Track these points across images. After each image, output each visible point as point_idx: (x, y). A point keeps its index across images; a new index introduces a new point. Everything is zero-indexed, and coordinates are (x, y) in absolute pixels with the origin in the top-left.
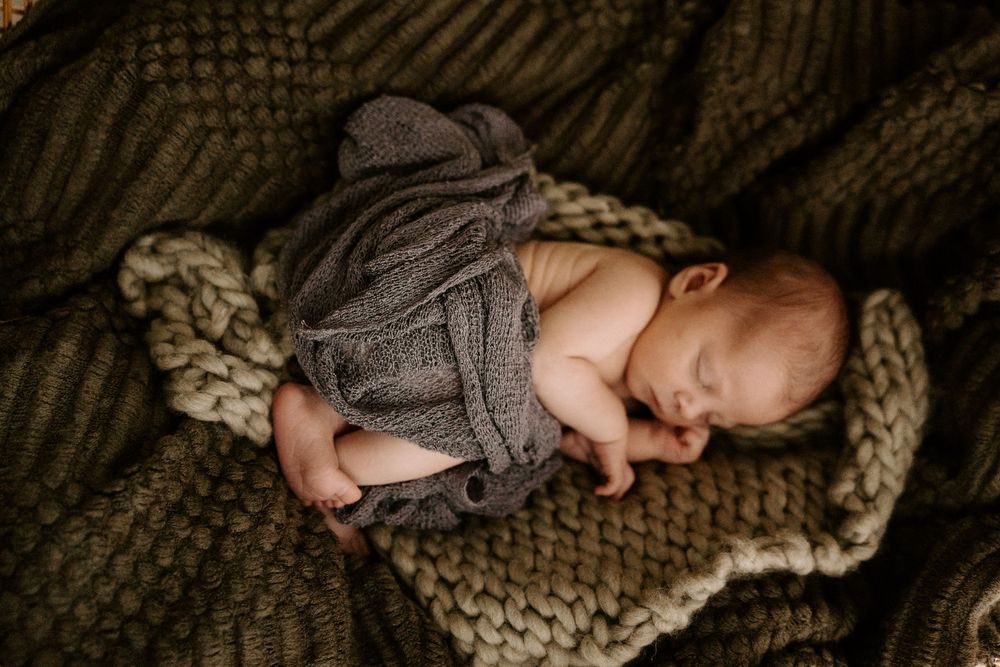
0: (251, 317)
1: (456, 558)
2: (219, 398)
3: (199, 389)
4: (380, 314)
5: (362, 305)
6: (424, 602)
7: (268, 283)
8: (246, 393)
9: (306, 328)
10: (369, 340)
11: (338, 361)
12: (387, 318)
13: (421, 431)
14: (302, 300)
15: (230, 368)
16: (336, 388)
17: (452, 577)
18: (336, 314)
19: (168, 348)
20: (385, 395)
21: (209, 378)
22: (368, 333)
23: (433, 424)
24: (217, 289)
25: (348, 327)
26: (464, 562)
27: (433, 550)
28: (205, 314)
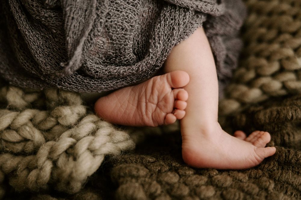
0: (41, 115)
1: (263, 62)
2: (88, 149)
3: (75, 159)
4: (86, 10)
5: (73, 18)
6: (283, 92)
7: (23, 98)
8: (94, 133)
9: (68, 64)
10: (99, 28)
11: (101, 61)
12: (92, 6)
13: (174, 29)
14: (46, 66)
15: (71, 136)
16: (118, 68)
17: (275, 67)
18: (70, 40)
19: (34, 173)
20: (138, 44)
21: (70, 151)
22: (95, 26)
23: (172, 19)
24: (9, 128)
25: (82, 35)
26: (269, 58)
27: (251, 75)
28: (23, 144)
